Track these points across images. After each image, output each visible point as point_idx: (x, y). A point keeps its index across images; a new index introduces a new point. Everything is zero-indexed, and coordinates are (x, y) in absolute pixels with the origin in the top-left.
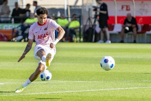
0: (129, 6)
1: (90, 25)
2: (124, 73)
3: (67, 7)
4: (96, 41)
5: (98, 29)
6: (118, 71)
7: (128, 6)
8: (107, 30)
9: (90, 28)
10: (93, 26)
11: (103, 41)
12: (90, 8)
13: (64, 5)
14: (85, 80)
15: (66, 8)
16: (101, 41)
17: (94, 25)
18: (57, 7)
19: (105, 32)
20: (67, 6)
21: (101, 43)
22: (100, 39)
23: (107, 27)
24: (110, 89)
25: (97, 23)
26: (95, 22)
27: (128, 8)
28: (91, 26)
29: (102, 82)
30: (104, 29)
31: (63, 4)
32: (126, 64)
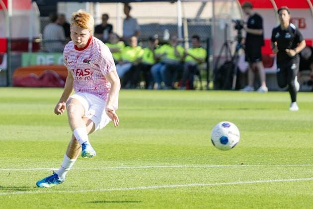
0: (304, 19)
1: (227, 57)
2: (300, 149)
3: (183, 21)
4: (239, 88)
5: (243, 65)
6: (289, 147)
7: (302, 21)
8: (260, 65)
9: (227, 63)
10: (233, 58)
11: (252, 89)
12: (228, 22)
13: (177, 18)
14: (225, 163)
15: (180, 24)
16: (248, 88)
17: (236, 57)
18: (163, 22)
19: (256, 71)
20: (183, 19)
21: (249, 91)
23: (261, 60)
24: (275, 180)
25: (241, 52)
26: (237, 50)
27: (302, 25)
28: (229, 59)
29: (259, 167)
30: (254, 65)
31: (175, 15)
32: (302, 131)
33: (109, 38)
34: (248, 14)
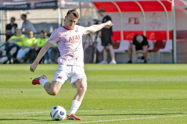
0: (138, 18)
2: (138, 100)
3: (61, 21)
5: (100, 48)
6: (130, 98)
7: (137, 19)
9: (90, 46)
10: (94, 43)
11: (106, 62)
12: (90, 21)
13: (58, 19)
14: (91, 109)
15: (60, 23)
16: (104, 61)
17: (96, 43)
18: (49, 21)
19: (108, 51)
20: (62, 19)
21: (104, 63)
22: (103, 59)
23: (111, 44)
24: (123, 119)
25: (99, 40)
26: (96, 38)
27: (137, 22)
28: (91, 44)
29: (112, 111)
30: (107, 47)
31: (56, 17)
32: (138, 88)
33: (15, 32)
34: (102, 16)
